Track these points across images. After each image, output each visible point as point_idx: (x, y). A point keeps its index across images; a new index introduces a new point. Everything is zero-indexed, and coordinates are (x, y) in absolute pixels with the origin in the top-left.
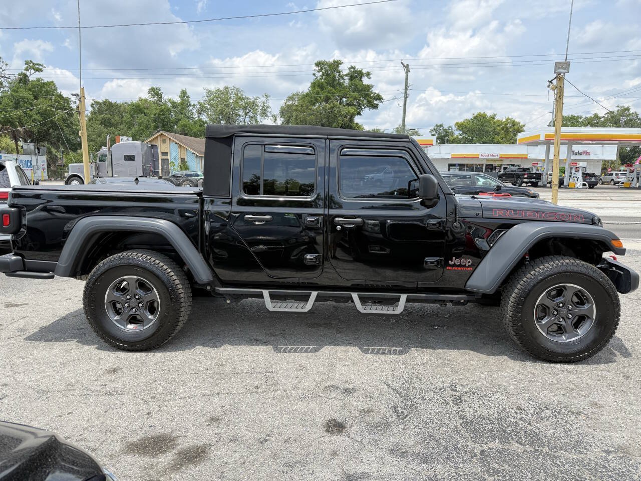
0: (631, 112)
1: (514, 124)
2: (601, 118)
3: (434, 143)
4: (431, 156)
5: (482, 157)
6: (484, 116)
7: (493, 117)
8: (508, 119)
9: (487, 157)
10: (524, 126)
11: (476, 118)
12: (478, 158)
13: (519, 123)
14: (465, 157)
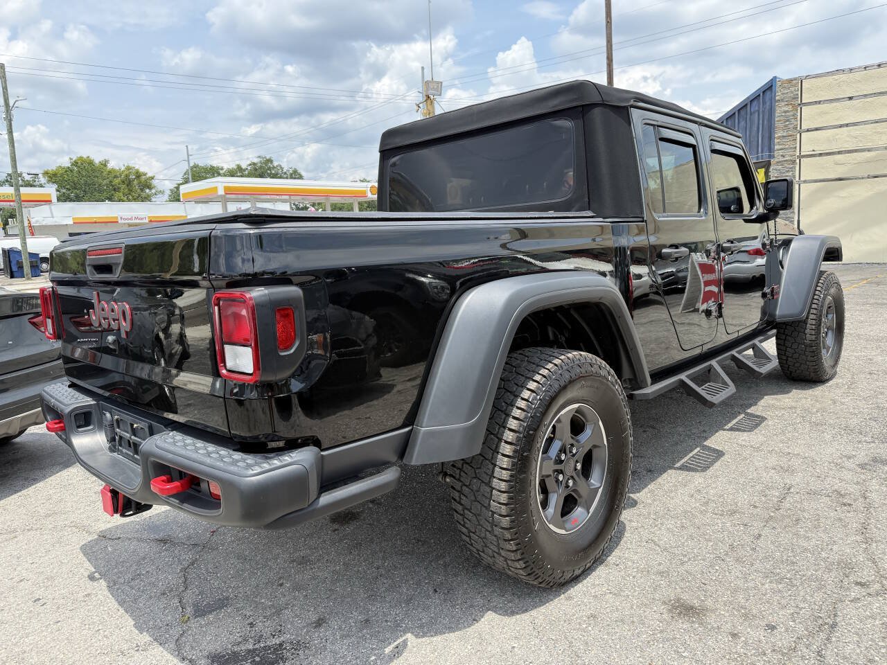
0: (275, 165)
1: (138, 175)
2: (245, 170)
3: (54, 199)
4: (37, 221)
5: (123, 221)
6: (91, 163)
7: (105, 164)
8: (128, 168)
9: (130, 221)
10: (152, 178)
11: (75, 164)
12: (117, 222)
13: (145, 174)
14: (96, 222)
